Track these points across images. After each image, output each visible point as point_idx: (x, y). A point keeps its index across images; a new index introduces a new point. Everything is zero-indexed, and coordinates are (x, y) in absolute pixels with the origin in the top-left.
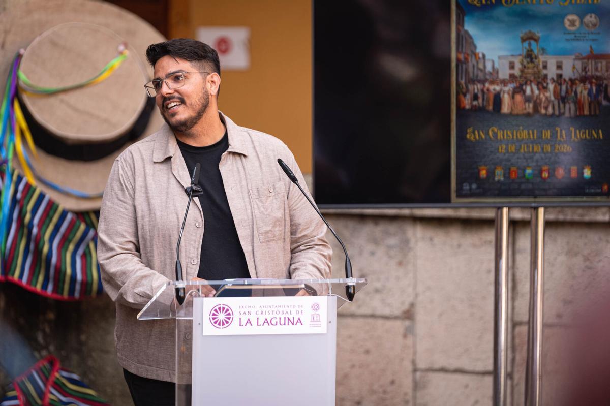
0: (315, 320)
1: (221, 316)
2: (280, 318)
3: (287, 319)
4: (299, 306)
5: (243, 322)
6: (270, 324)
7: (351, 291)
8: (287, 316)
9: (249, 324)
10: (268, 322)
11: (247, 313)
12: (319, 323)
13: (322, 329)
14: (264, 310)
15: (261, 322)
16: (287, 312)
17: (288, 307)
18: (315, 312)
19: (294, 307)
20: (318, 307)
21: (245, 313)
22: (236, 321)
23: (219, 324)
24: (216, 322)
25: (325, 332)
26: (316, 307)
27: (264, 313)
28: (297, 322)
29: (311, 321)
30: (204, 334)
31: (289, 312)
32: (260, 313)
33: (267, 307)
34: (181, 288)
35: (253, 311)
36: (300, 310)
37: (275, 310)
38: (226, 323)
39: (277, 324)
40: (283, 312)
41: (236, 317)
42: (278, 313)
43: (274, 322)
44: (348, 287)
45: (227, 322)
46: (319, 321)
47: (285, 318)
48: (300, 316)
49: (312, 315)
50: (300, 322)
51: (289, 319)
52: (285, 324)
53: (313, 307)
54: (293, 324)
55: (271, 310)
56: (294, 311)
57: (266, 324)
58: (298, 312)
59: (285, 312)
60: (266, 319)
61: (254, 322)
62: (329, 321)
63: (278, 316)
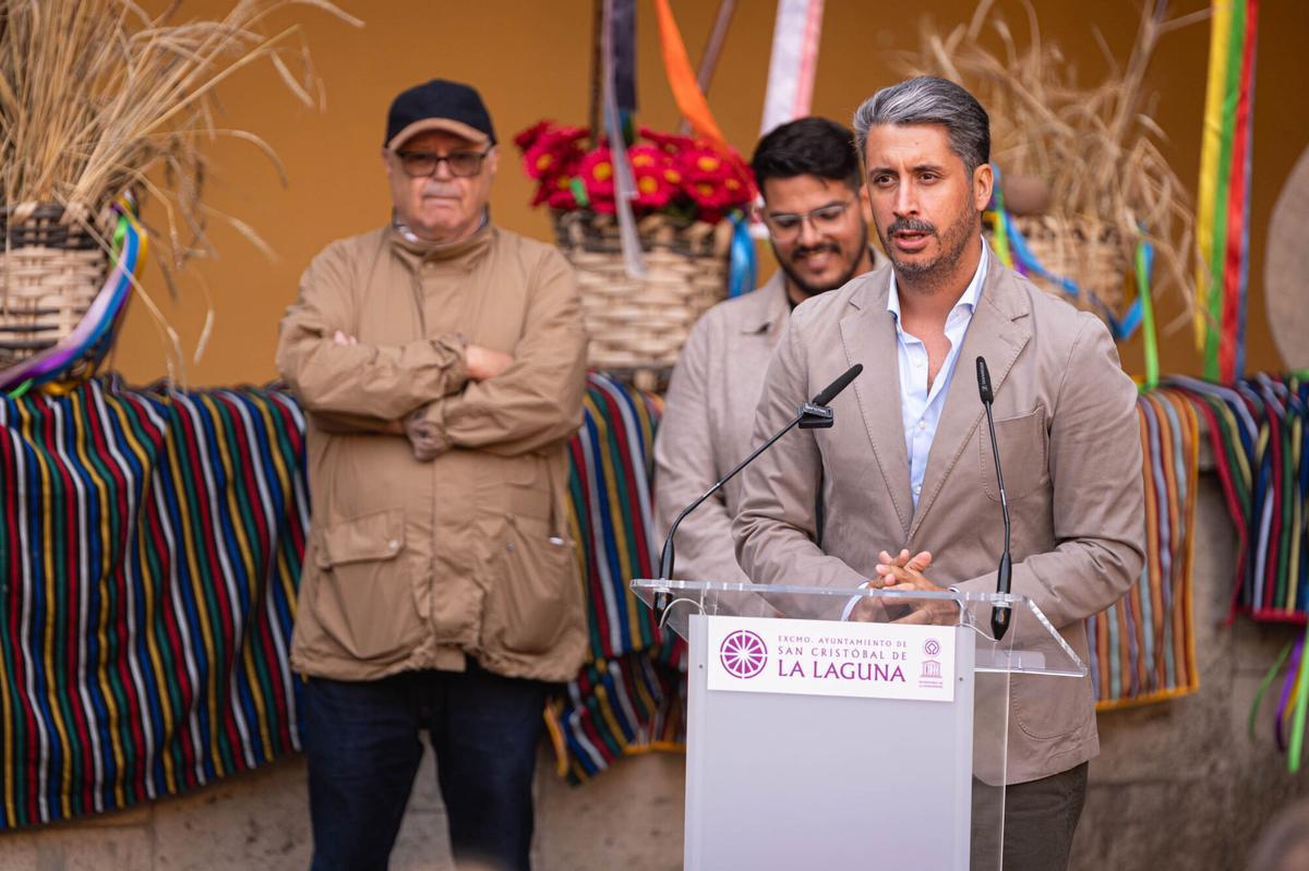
0: (930, 674)
1: (743, 654)
2: (860, 665)
3: (873, 668)
4: (899, 644)
5: (787, 669)
6: (839, 673)
7: (1001, 619)
8: (873, 661)
9: (797, 674)
10: (835, 672)
11: (794, 651)
12: (939, 680)
13: (946, 693)
14: (828, 646)
15: (822, 670)
16: (874, 654)
17: (876, 643)
18: (930, 657)
19: (889, 644)
20: (938, 648)
21: (789, 651)
22: (771, 667)
23: (739, 670)
24: (733, 665)
25: (952, 699)
26: (932, 647)
27: (828, 653)
28: (894, 675)
29: (923, 676)
30: (709, 688)
31: (878, 655)
32: (819, 652)
33: (833, 642)
34: (662, 594)
35: (807, 649)
36: (900, 650)
37: (851, 647)
38: (753, 667)
39: (853, 677)
40: (865, 653)
41: (772, 657)
42: (856, 654)
43: (847, 672)
44: (995, 610)
45: (755, 667)
46: (939, 677)
47: (870, 665)
48: (899, 662)
49: (925, 663)
50: (901, 675)
51: (877, 668)
52: (869, 678)
53: (927, 647)
54: (886, 679)
55: (842, 647)
56: (888, 652)
57: (831, 676)
58: (895, 656)
59: (869, 655)
60: (832, 665)
61: (808, 668)
62: (959, 677)
63: (856, 661)
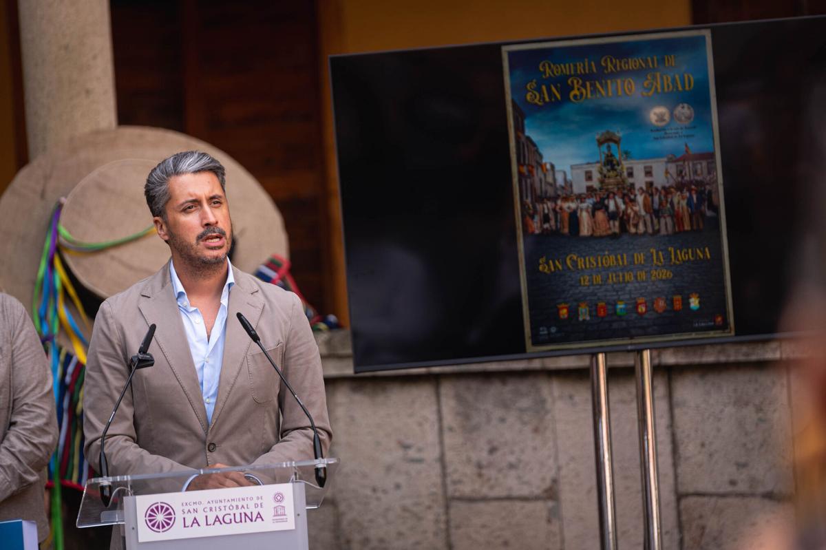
0: (279, 514)
1: (160, 517)
2: (234, 514)
3: (243, 515)
4: (258, 498)
5: (189, 523)
6: (222, 522)
7: (322, 474)
8: (243, 511)
9: (195, 525)
10: (219, 521)
11: (192, 511)
12: (285, 517)
13: (290, 524)
14: (213, 505)
15: (211, 521)
16: (243, 507)
17: (243, 499)
18: (278, 504)
19: (252, 499)
20: (283, 498)
21: (189, 511)
22: (179, 522)
23: (158, 527)
24: (154, 525)
25: (294, 528)
26: (279, 498)
27: (214, 509)
28: (257, 517)
29: (275, 516)
30: (140, 541)
31: (245, 507)
32: (208, 510)
33: (216, 502)
34: (106, 486)
35: (200, 508)
36: (259, 502)
37: (228, 504)
38: (167, 524)
39: (231, 522)
40: (237, 507)
41: (179, 517)
42: (231, 508)
43: (227, 519)
44: (317, 470)
45: (168, 524)
46: (285, 515)
47: (241, 514)
48: (259, 509)
49: (275, 508)
50: (261, 517)
51: (246, 515)
52: (241, 521)
53: (275, 498)
54: (252, 520)
55: (222, 505)
56: (251, 504)
57: (217, 523)
58: (256, 506)
59: (240, 507)
60: (217, 517)
61: (202, 521)
62: (297, 513)
63: (232, 513)
